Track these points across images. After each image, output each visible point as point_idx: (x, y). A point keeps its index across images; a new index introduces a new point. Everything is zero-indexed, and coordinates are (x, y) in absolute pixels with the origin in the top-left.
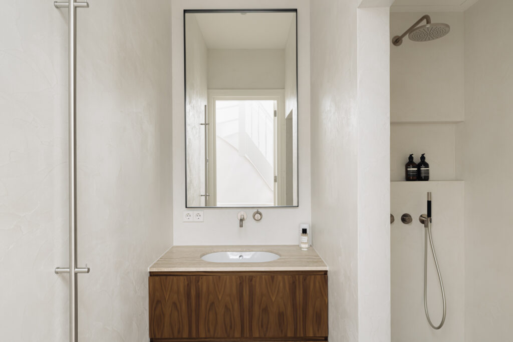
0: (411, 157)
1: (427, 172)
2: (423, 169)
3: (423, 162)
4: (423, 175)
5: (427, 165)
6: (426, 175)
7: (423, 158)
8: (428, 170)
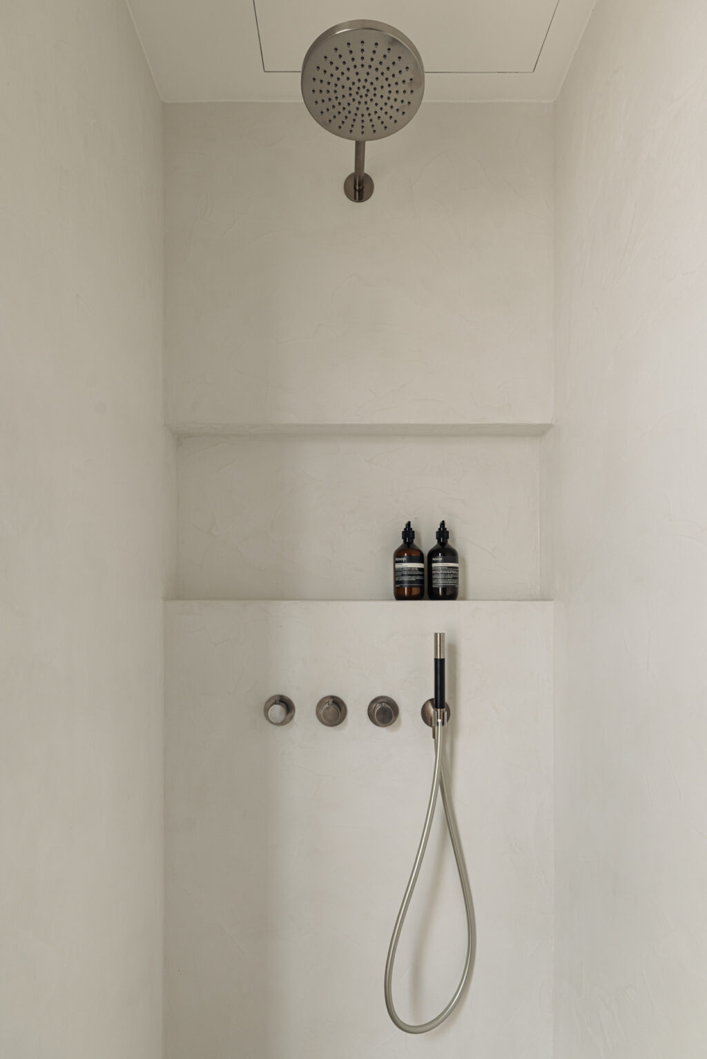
0: (409, 533)
1: (453, 574)
2: (439, 565)
3: (444, 547)
4: (439, 583)
5: (451, 555)
6: (450, 582)
7: (443, 533)
8: (456, 568)
